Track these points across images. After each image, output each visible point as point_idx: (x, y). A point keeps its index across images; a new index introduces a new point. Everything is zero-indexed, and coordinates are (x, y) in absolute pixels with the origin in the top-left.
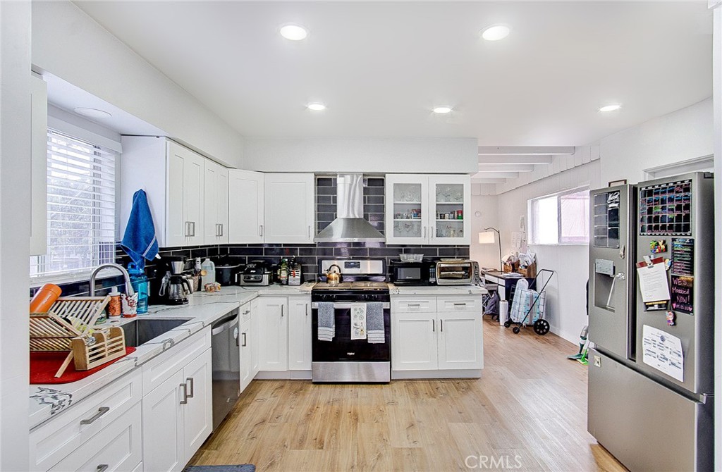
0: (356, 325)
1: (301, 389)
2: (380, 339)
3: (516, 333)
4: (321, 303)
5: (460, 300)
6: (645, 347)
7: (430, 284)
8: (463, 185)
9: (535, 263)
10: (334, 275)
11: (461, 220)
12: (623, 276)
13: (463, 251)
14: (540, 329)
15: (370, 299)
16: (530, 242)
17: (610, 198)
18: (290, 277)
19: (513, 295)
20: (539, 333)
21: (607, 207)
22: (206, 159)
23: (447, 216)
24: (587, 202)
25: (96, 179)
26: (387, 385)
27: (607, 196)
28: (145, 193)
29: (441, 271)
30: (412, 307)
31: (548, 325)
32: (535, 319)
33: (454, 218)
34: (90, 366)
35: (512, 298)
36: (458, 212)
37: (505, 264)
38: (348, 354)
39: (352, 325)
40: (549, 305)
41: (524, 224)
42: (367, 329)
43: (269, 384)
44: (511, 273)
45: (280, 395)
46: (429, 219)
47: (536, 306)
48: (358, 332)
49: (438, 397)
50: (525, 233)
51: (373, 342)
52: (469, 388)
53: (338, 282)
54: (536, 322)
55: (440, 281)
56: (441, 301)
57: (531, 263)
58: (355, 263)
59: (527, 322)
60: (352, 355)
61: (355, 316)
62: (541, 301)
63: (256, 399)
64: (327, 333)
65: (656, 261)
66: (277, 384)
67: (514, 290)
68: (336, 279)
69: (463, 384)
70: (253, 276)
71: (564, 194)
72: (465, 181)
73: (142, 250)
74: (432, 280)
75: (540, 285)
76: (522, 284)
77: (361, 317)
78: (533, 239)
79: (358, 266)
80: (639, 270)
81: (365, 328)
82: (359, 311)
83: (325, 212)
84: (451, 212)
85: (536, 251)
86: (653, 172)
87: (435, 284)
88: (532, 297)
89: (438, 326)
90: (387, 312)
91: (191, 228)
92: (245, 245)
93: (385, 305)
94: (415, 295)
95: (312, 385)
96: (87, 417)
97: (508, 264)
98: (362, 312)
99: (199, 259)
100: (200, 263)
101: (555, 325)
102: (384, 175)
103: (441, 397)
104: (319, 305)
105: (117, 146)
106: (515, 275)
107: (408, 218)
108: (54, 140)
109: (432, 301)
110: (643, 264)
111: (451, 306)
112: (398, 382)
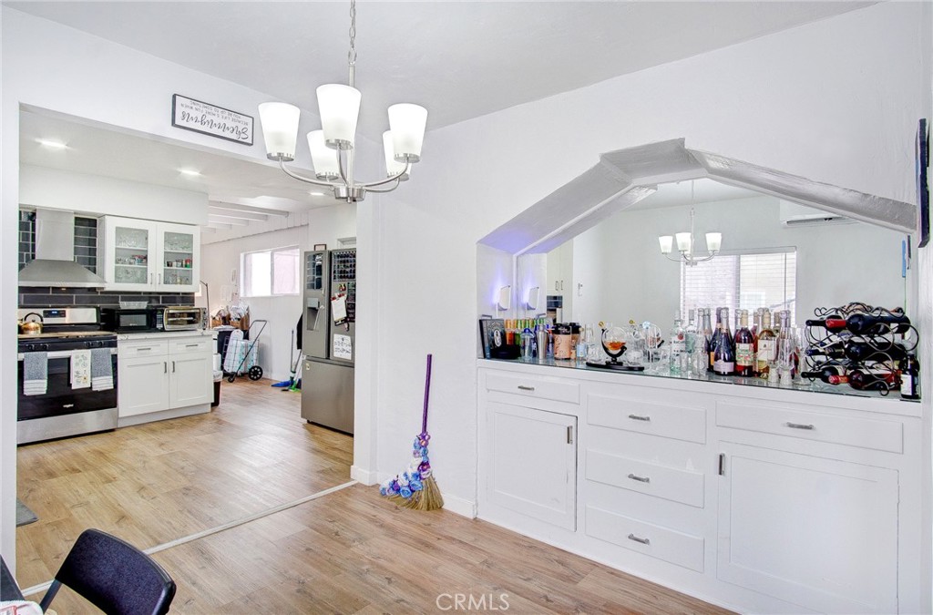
0: (78, 373)
2: (107, 385)
3: (231, 382)
4: (28, 353)
5: (191, 341)
6: (335, 347)
7: (157, 330)
8: (192, 235)
9: (248, 316)
10: (32, 325)
11: (190, 269)
12: (323, 307)
13: (188, 298)
14: (254, 374)
16: (242, 295)
17: (317, 257)
19: (226, 347)
20: (253, 379)
21: (314, 264)
23: (175, 263)
24: (297, 259)
27: (314, 256)
29: (168, 317)
30: (142, 351)
31: (261, 371)
32: (249, 366)
33: (182, 266)
35: (226, 349)
36: (186, 262)
37: (214, 318)
38: (65, 406)
39: (74, 373)
40: (262, 353)
41: (235, 277)
42: (92, 377)
44: (224, 327)
46: (156, 266)
47: (250, 354)
48: (80, 380)
50: (237, 285)
51: (98, 390)
54: (250, 370)
55: (167, 327)
56: (173, 344)
57: (243, 316)
58: (58, 311)
59: (242, 370)
60: (70, 408)
61: (77, 364)
62: (255, 350)
64: (37, 387)
65: (340, 296)
67: (227, 342)
71: (277, 250)
72: (195, 232)
74: (159, 326)
75: (252, 335)
76: (237, 335)
77: (85, 365)
78: (245, 292)
79: (62, 314)
80: (333, 302)
81: (89, 375)
84: (180, 261)
85: (249, 304)
86: (343, 241)
87: (163, 330)
88: (246, 346)
89: (170, 368)
90: (115, 357)
93: (112, 350)
94: (145, 340)
97: (217, 318)
98: (86, 359)
101: (268, 371)
104: (26, 356)
106: (228, 328)
107: (130, 263)
109: (164, 345)
110: (334, 298)
111: (182, 348)
112: (122, 430)
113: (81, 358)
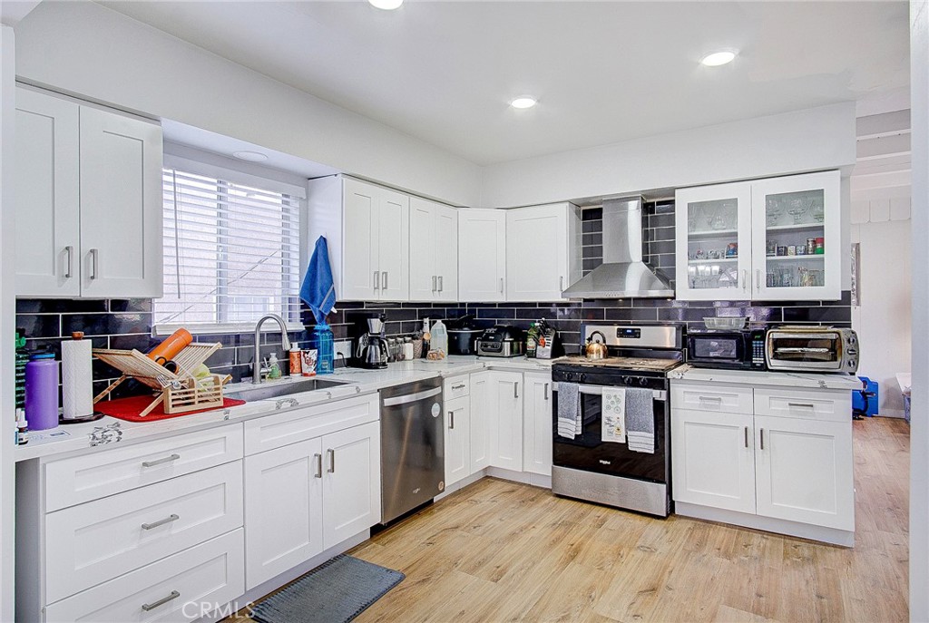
0: (609, 420)
1: (533, 500)
2: (646, 446)
4: (561, 383)
5: (800, 397)
7: (754, 368)
8: (823, 190)
10: (595, 347)
11: (821, 256)
15: (635, 383)
18: (538, 347)
22: (413, 198)
23: (792, 249)
25: (285, 229)
26: (662, 522)
28: (325, 239)
29: (775, 346)
30: (707, 402)
33: (806, 252)
34: (172, 411)
36: (814, 242)
38: (601, 461)
39: (604, 420)
42: (627, 428)
43: (500, 484)
45: (501, 501)
46: (752, 257)
48: (612, 431)
49: (735, 560)
51: (638, 450)
52: (812, 560)
53: (601, 356)
55: (774, 364)
58: (633, 330)
60: (607, 465)
61: (609, 407)
63: (471, 498)
64: (571, 428)
66: (509, 487)
68: (598, 351)
69: (805, 551)
70: (491, 343)
72: (828, 184)
73: (318, 302)
74: (757, 361)
77: (617, 409)
79: (636, 334)
81: (623, 426)
82: (614, 400)
83: (591, 257)
84: (800, 242)
87: (764, 368)
89: (755, 440)
90: (662, 405)
91: (381, 279)
92: (494, 305)
93: (658, 394)
94: (711, 382)
95: (551, 498)
96: (149, 461)
98: (618, 401)
99: (427, 320)
100: (428, 325)
102: (672, 191)
103: (741, 561)
104: (560, 387)
105: (301, 192)
108: (230, 191)
109: (745, 396)
111: (781, 406)
112: (683, 520)
113: (613, 399)
